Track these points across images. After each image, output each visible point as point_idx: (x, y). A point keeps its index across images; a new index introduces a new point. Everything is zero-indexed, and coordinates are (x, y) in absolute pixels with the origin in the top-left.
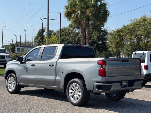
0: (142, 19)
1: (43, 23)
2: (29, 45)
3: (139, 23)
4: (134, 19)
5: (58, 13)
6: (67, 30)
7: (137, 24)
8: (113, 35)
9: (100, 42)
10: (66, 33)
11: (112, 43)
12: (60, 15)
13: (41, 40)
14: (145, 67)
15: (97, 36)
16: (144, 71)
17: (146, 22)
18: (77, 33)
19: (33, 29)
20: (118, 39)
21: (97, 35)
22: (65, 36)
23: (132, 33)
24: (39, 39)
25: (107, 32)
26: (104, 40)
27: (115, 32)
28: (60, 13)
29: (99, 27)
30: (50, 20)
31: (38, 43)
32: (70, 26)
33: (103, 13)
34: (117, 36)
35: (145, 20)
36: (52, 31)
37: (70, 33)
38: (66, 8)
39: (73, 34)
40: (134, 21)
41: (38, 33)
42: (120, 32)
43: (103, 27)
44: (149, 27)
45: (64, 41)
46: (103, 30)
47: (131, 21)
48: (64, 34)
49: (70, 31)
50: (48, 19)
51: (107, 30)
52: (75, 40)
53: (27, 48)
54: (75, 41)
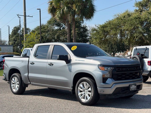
0: (127, 14)
1: (20, 21)
2: (3, 44)
3: (124, 18)
4: (118, 15)
5: (38, 9)
6: (46, 27)
7: (122, 19)
8: (96, 30)
9: (80, 38)
10: (45, 30)
11: (96, 39)
12: (40, 11)
13: (16, 38)
14: (149, 63)
15: (78, 33)
16: (148, 67)
17: (131, 17)
18: (56, 30)
19: (9, 27)
20: (102, 35)
21: (77, 31)
22: (44, 33)
23: (116, 29)
24: (14, 37)
25: (86, 28)
26: (84, 37)
27: (99, 28)
28: (40, 9)
29: (79, 23)
30: (26, 17)
31: (14, 42)
32: (48, 23)
33: (88, 8)
34: (101, 32)
35: (129, 15)
36: (28, 29)
37: (48, 31)
38: (50, 3)
39: (53, 31)
40: (117, 16)
41: (13, 32)
42: (104, 27)
43: (83, 23)
44: (135, 22)
45: (43, 38)
46: (82, 26)
47: (114, 16)
48: (43, 32)
49: (49, 29)
50: (25, 16)
51: (87, 27)
52: (54, 37)
53: (4, 47)
54: (54, 39)
